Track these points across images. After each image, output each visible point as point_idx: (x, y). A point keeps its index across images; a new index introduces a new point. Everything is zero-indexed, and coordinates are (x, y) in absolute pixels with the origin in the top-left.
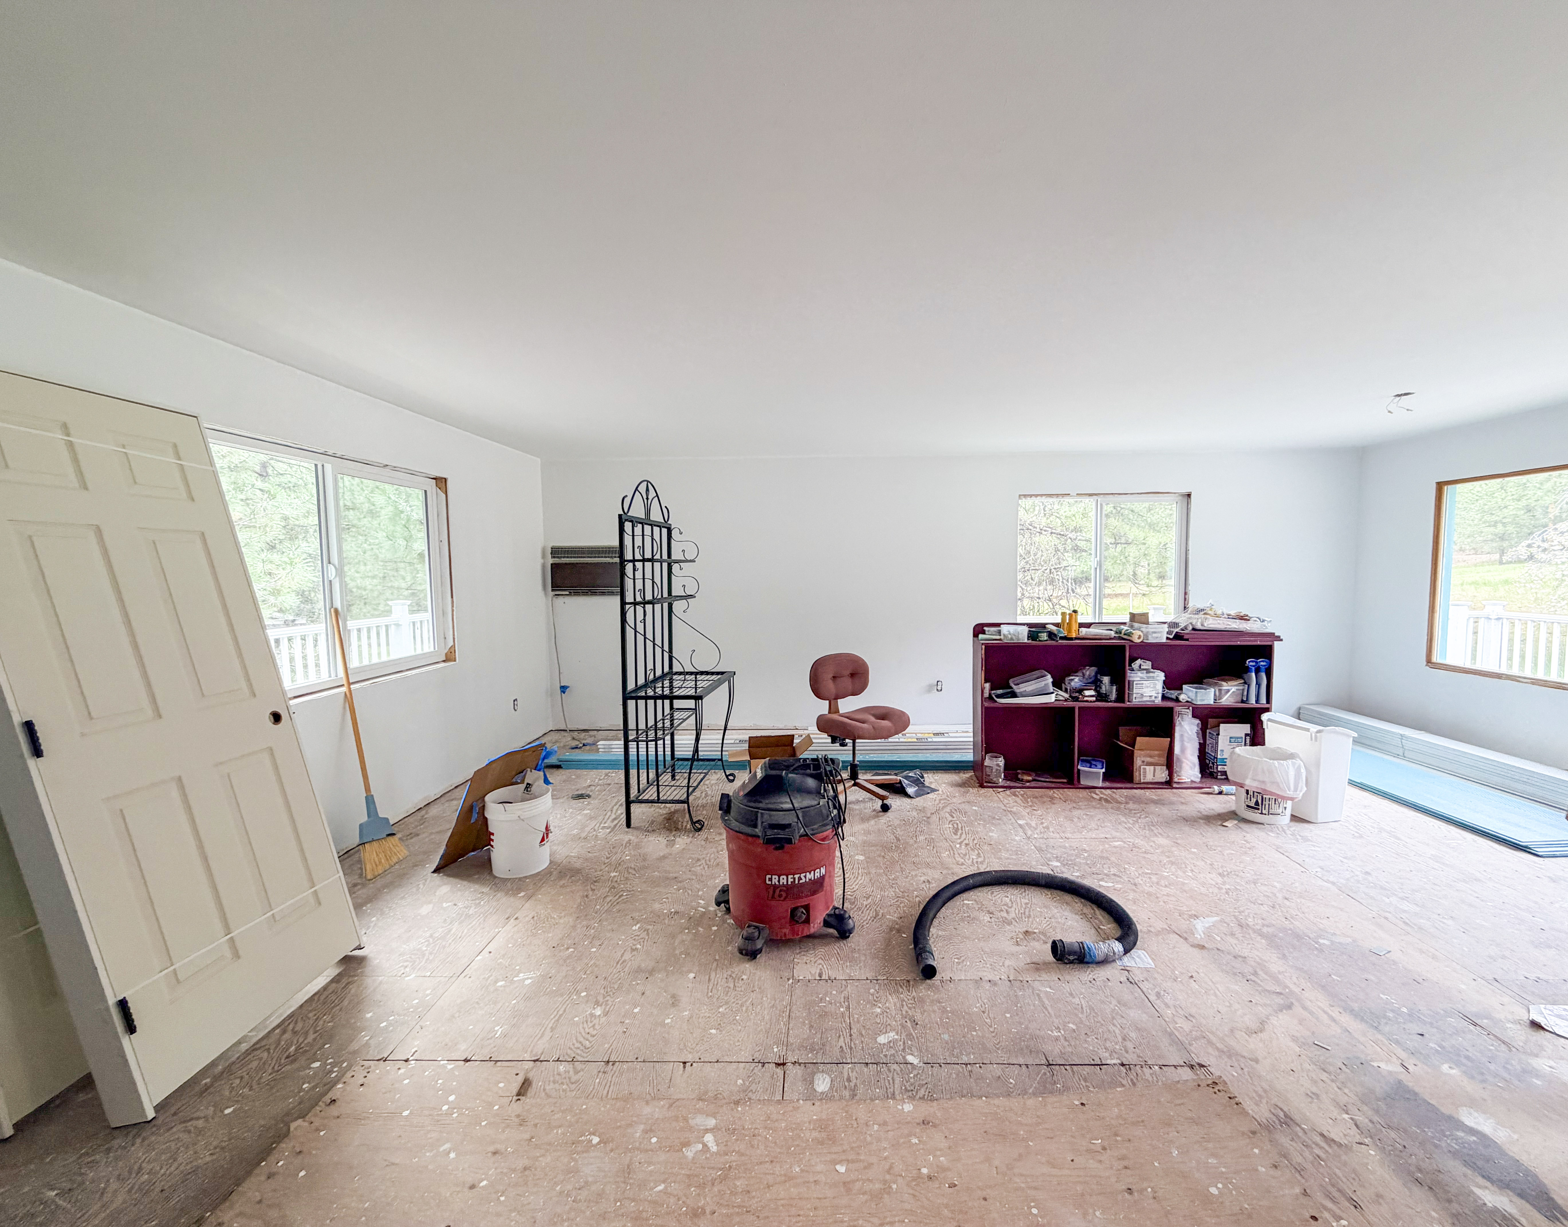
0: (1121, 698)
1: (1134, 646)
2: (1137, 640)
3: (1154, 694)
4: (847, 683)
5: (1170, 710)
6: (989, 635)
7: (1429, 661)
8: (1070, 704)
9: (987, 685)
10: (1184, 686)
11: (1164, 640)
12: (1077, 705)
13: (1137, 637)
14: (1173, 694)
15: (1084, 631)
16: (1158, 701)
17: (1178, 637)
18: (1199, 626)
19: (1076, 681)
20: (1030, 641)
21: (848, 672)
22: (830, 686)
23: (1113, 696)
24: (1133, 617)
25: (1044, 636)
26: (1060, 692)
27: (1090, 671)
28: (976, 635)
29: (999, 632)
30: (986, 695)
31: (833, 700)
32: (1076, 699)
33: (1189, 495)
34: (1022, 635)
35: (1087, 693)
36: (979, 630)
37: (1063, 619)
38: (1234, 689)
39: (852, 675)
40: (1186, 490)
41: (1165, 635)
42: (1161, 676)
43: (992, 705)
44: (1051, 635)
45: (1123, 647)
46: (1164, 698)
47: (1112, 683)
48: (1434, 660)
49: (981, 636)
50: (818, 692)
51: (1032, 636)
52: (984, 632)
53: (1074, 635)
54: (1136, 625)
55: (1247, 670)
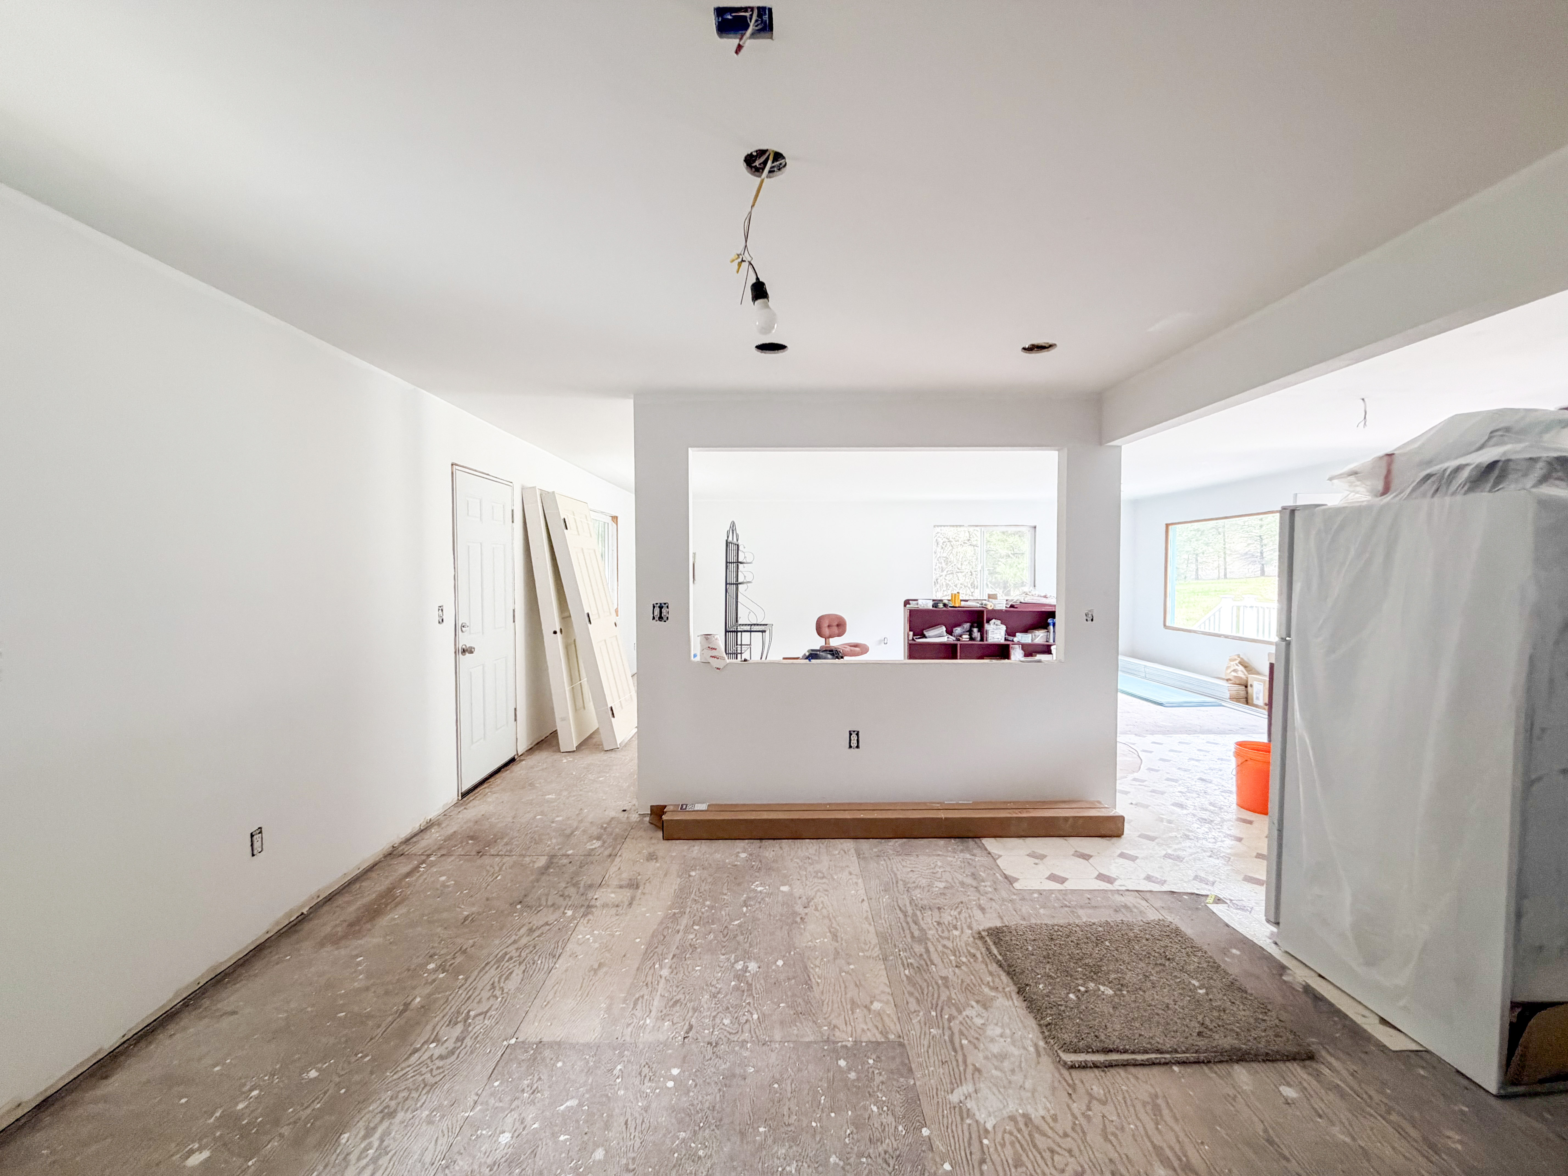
0: (982, 640)
1: (989, 611)
2: (990, 608)
3: (1000, 637)
4: (835, 630)
5: (1008, 646)
6: (913, 605)
7: (1165, 625)
8: (956, 642)
9: (911, 633)
10: (1017, 634)
11: (1004, 608)
12: (959, 643)
13: (990, 607)
14: (1011, 638)
15: (963, 604)
16: (1002, 641)
17: (1012, 606)
18: (1023, 601)
19: (958, 630)
20: (934, 609)
21: (836, 623)
22: (826, 631)
23: (979, 639)
24: (990, 596)
25: (941, 605)
26: (950, 637)
27: (967, 626)
28: (905, 606)
29: (917, 604)
30: (911, 638)
31: (827, 638)
32: (959, 640)
33: (1035, 527)
34: (929, 605)
35: (964, 636)
36: (907, 602)
37: (952, 597)
38: (1042, 635)
39: (838, 625)
40: (1033, 524)
41: (1005, 606)
42: (1004, 628)
43: (914, 642)
44: (945, 605)
45: (982, 612)
46: (1006, 640)
47: (979, 631)
48: (1167, 624)
49: (908, 606)
50: (819, 632)
51: (935, 605)
52: (909, 604)
53: (957, 605)
54: (990, 600)
55: (1048, 624)
